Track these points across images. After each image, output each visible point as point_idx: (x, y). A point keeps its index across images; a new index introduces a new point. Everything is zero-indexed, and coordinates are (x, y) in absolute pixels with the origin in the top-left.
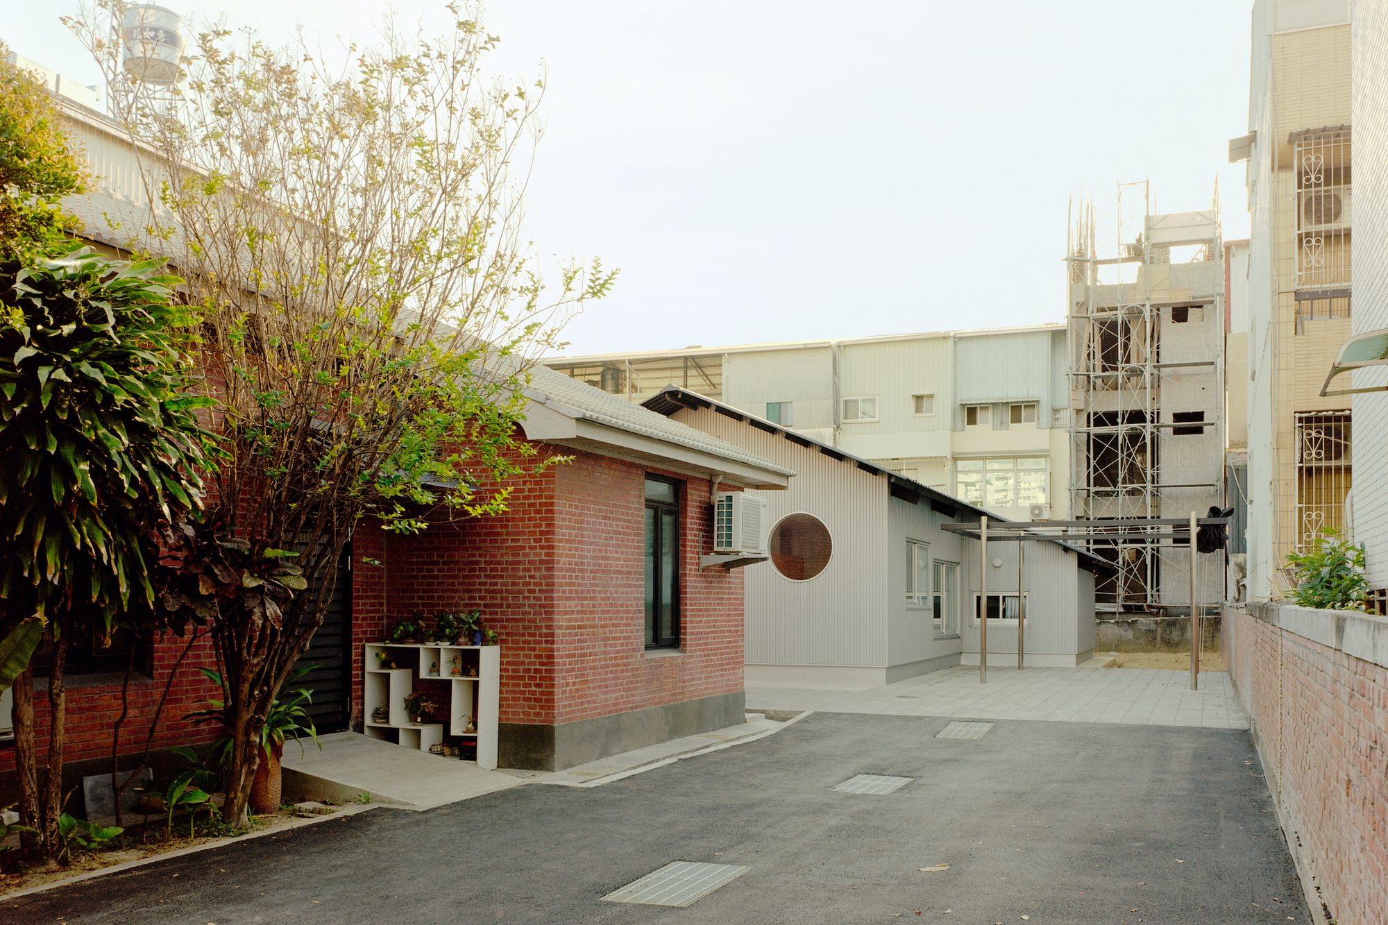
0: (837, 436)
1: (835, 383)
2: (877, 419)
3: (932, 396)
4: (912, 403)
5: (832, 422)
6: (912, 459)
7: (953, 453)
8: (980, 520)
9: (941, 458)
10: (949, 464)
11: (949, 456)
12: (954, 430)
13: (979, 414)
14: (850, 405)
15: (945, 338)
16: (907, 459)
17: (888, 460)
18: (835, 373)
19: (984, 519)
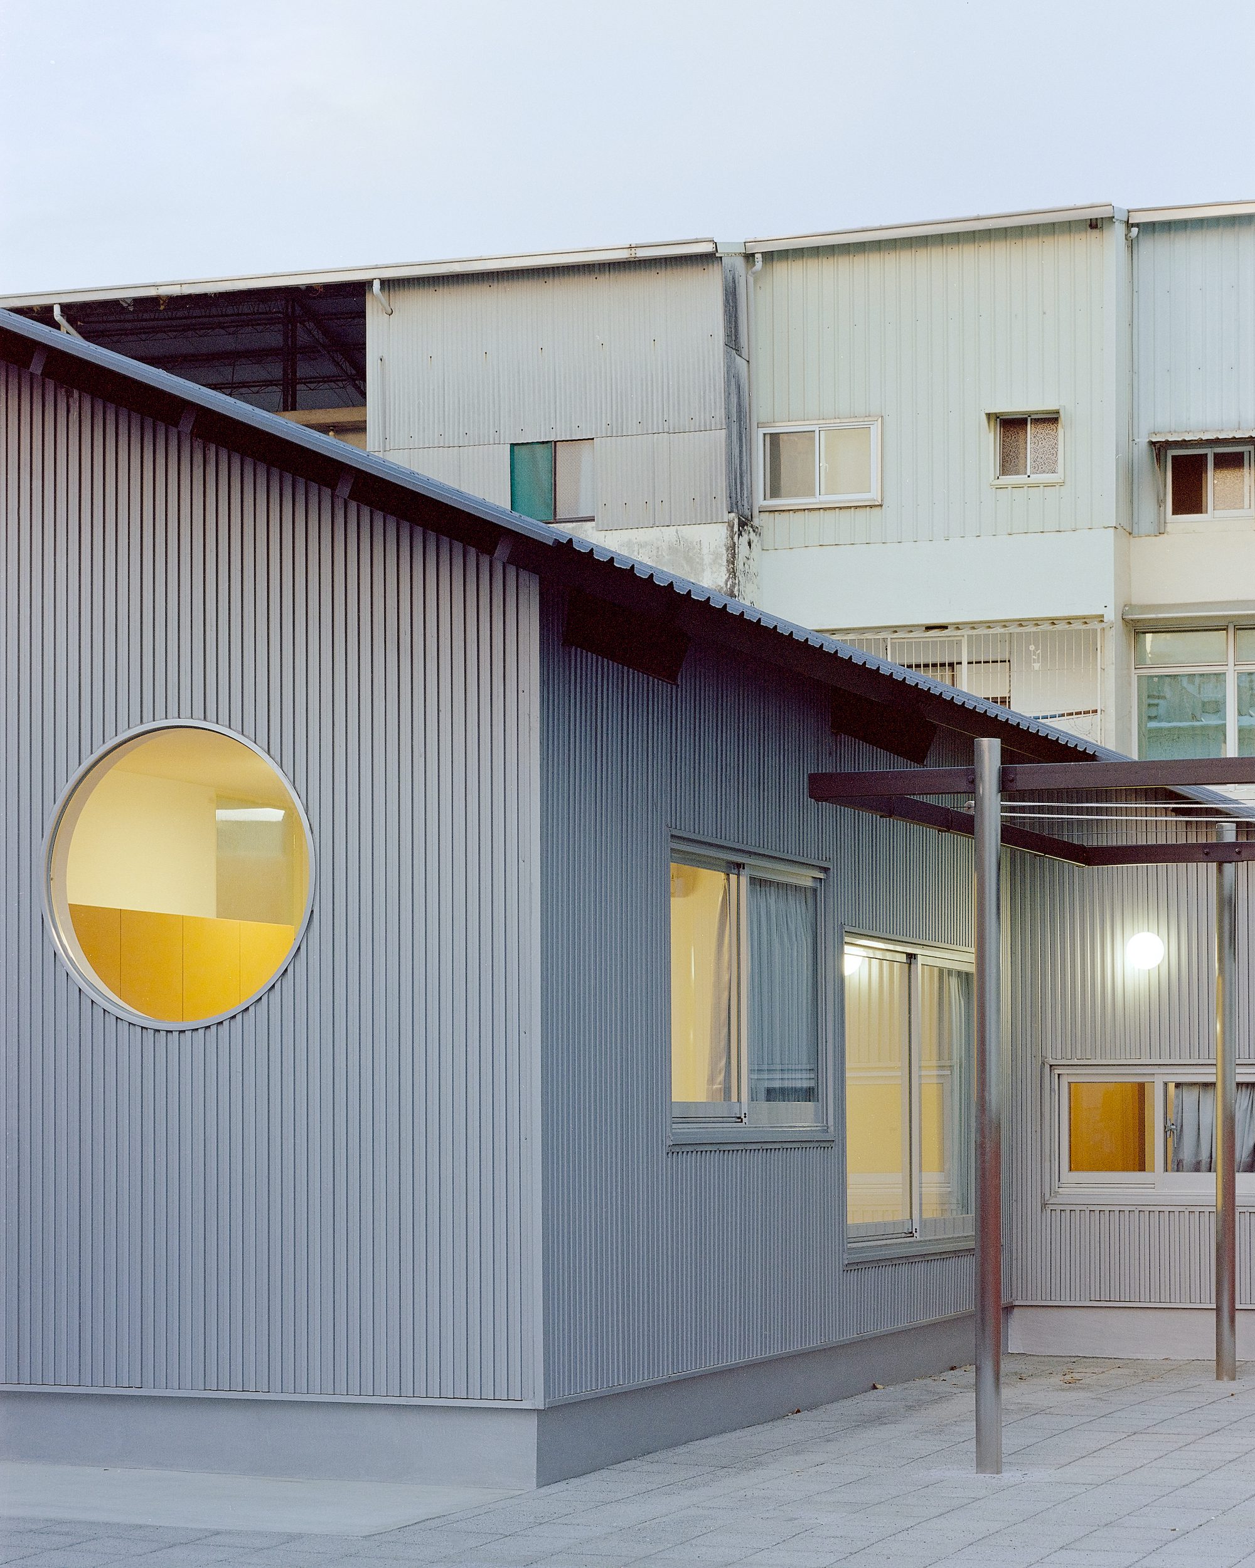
0: (743, 550)
1: (730, 367)
2: (874, 495)
3: (1051, 419)
4: (989, 440)
5: (723, 503)
6: (989, 624)
7: (1127, 607)
8: (969, 754)
9: (1085, 620)
10: (1111, 645)
11: (1110, 615)
12: (1128, 529)
13: (1215, 482)
14: (784, 442)
15: (1094, 225)
16: (973, 625)
17: (910, 628)
18: (733, 341)
19: (990, 749)
